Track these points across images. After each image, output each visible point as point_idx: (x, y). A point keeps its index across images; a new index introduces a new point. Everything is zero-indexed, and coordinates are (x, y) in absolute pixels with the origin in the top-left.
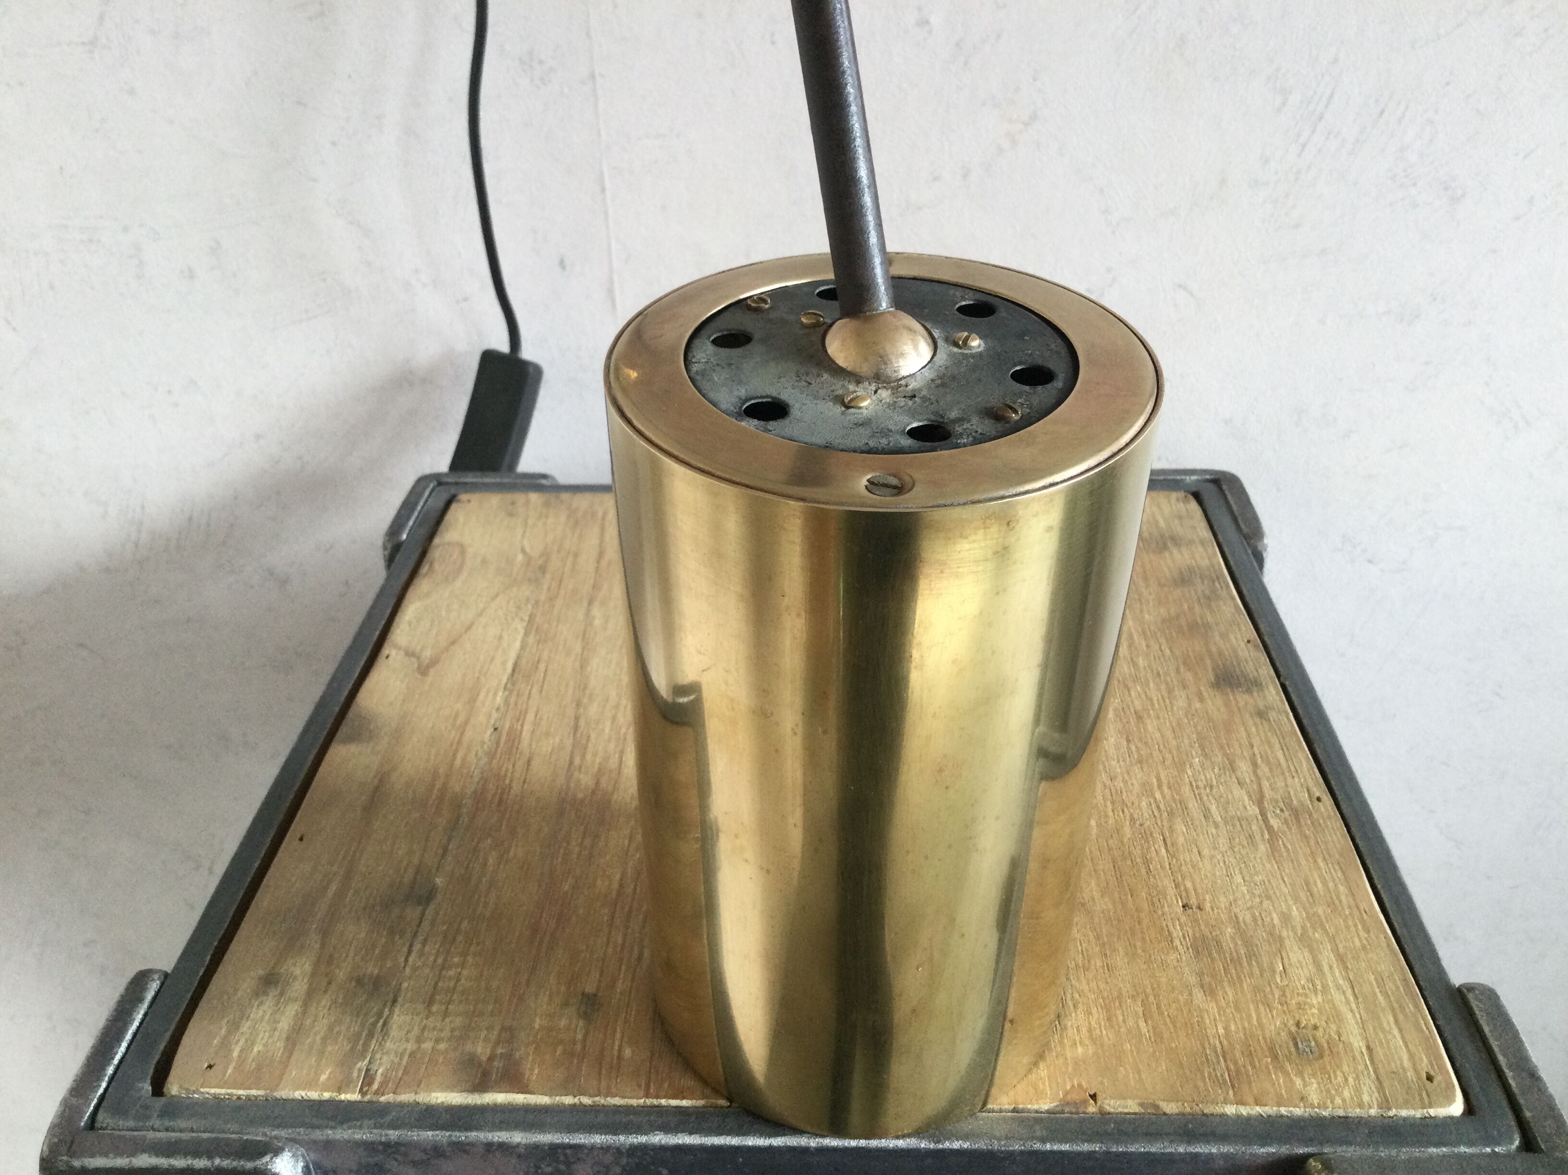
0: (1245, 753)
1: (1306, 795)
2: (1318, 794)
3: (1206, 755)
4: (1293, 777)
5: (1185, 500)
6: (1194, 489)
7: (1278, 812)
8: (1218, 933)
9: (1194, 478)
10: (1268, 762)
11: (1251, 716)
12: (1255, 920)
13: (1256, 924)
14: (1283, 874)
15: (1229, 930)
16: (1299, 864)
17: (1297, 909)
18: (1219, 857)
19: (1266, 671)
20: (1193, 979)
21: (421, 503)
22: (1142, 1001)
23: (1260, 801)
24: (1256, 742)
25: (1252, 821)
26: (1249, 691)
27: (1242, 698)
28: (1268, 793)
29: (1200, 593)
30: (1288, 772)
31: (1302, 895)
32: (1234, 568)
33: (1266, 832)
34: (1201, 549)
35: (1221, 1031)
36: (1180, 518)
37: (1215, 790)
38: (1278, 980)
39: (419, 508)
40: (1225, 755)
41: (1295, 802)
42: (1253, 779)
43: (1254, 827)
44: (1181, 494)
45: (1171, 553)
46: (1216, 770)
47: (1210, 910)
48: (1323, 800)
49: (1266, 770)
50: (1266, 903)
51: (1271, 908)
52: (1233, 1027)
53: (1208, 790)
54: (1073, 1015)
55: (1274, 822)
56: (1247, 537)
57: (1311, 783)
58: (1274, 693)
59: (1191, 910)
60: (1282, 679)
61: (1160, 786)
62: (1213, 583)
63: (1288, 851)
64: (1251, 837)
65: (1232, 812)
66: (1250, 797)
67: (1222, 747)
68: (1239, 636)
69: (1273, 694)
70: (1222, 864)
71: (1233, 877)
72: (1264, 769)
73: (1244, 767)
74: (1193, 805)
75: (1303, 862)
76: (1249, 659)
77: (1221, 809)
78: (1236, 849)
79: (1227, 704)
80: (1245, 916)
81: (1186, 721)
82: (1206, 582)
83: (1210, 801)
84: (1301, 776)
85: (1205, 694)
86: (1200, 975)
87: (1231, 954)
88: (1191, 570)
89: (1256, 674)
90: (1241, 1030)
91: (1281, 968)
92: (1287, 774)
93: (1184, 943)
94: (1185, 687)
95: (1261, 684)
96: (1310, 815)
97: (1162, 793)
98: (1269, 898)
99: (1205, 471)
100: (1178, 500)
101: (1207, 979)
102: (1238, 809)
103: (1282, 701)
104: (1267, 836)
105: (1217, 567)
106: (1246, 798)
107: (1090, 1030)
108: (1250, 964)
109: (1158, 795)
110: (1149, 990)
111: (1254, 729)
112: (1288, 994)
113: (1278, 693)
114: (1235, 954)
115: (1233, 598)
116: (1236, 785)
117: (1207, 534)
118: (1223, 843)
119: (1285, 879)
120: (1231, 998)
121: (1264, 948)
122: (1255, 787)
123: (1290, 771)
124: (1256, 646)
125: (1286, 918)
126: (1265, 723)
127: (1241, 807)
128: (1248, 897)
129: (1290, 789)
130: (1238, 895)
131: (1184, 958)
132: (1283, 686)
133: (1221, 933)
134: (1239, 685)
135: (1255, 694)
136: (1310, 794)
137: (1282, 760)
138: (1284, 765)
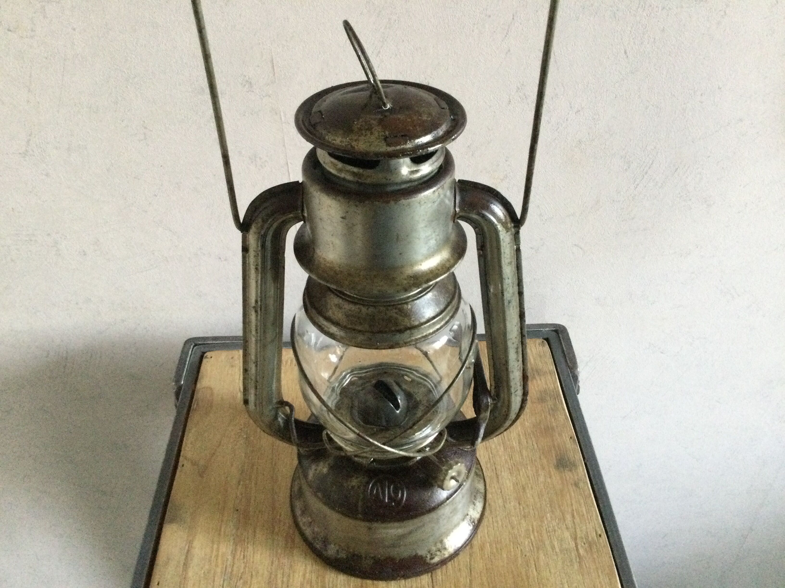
2: (599, 533)
3: (552, 512)
5: (543, 345)
7: (583, 544)
9: (547, 329)
14: (584, 581)
19: (578, 457)
21: (188, 359)
23: (575, 539)
24: (574, 502)
26: (571, 470)
27: (568, 475)
28: (579, 534)
29: (549, 406)
32: (565, 389)
34: (549, 377)
36: (540, 357)
39: (187, 363)
40: (561, 511)
41: (590, 538)
42: (573, 525)
45: (537, 381)
46: (557, 521)
48: (602, 536)
49: (578, 519)
53: (553, 533)
55: (581, 551)
56: (570, 368)
57: (597, 526)
58: (581, 470)
61: (533, 531)
62: (556, 400)
63: (586, 567)
66: (571, 536)
67: (559, 507)
68: (567, 435)
70: (559, 577)
72: (577, 520)
74: (547, 542)
76: (571, 449)
79: (561, 478)
81: (544, 489)
84: (593, 522)
85: (552, 473)
88: (545, 391)
89: (574, 458)
92: (587, 521)
94: (543, 469)
95: (576, 464)
96: (596, 546)
97: (534, 535)
99: (552, 324)
100: (539, 344)
103: (585, 475)
104: (578, 560)
105: (557, 389)
106: (569, 537)
109: (532, 537)
113: (583, 470)
115: (564, 410)
124: (574, 440)
126: (578, 489)
132: (586, 464)
136: (596, 533)
137: (585, 512)
138: (586, 517)
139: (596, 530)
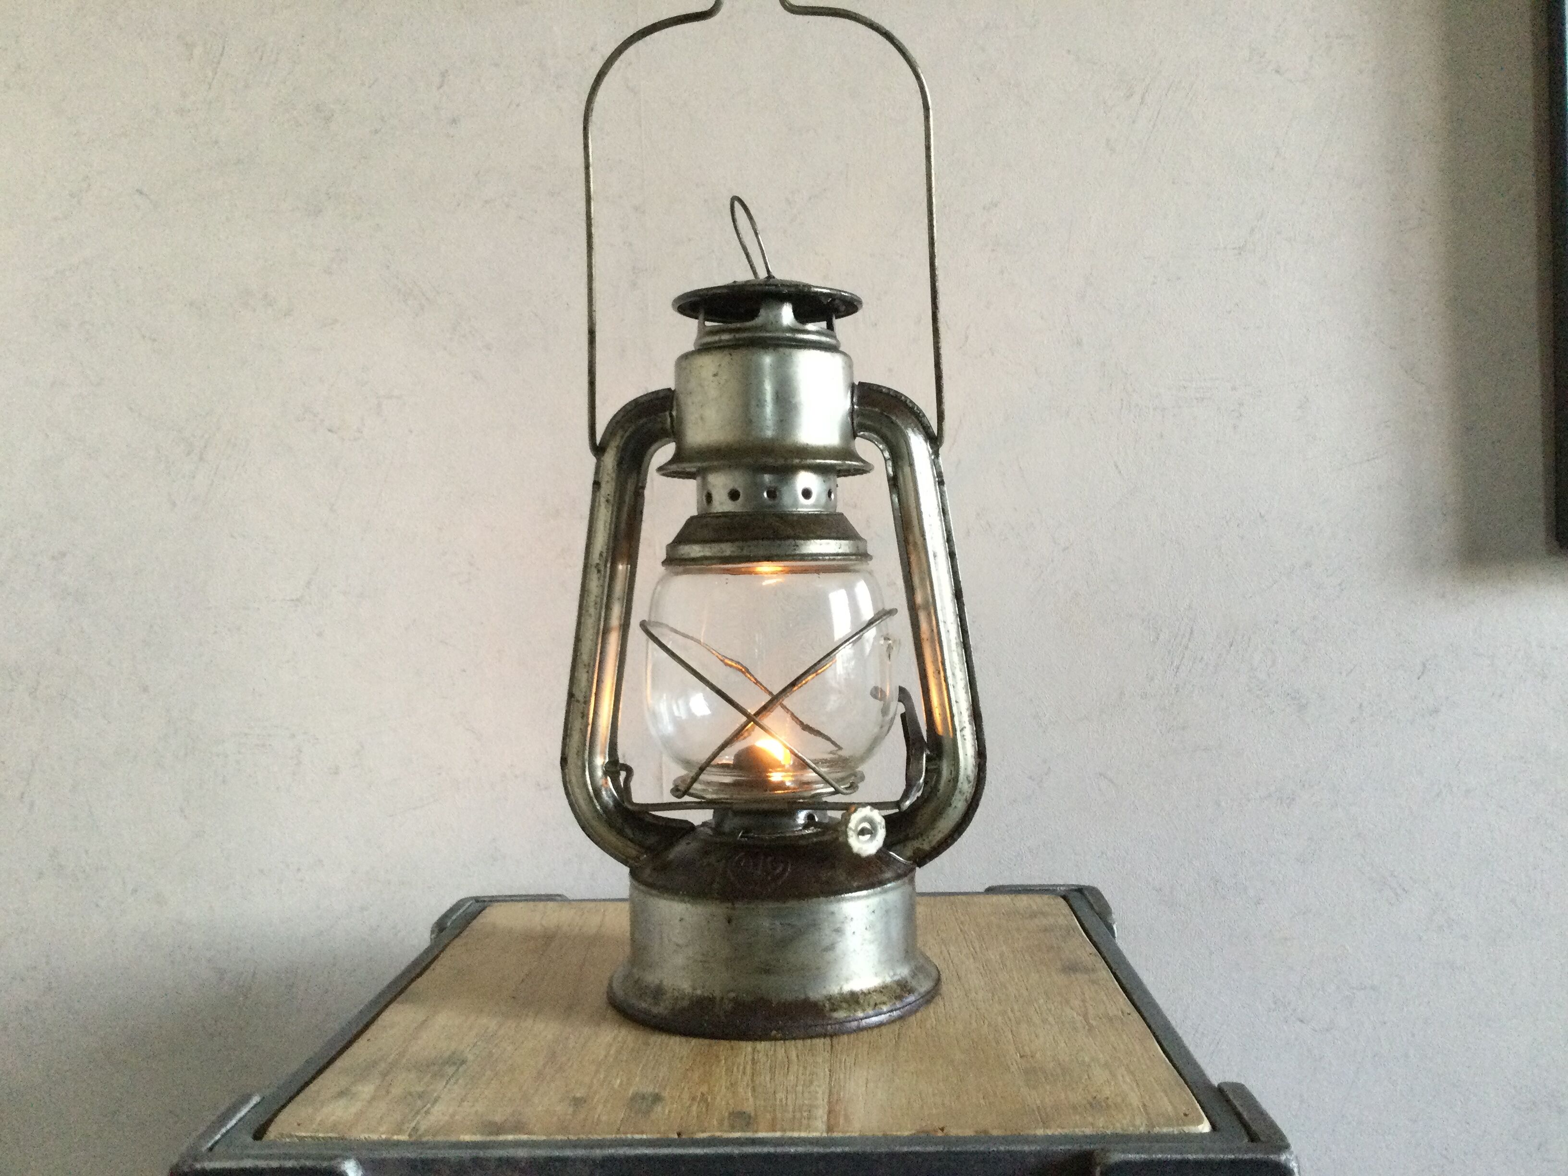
0: (1078, 997)
1: (1120, 1013)
2: (1128, 1012)
3: (1049, 998)
4: (1112, 1006)
5: (1054, 899)
6: (1061, 893)
7: (1098, 1019)
8: (1043, 1065)
9: (1063, 888)
10: (1095, 1001)
11: (1086, 983)
13: (1072, 1061)
14: (1096, 1042)
15: (1052, 1064)
16: (1109, 1039)
17: (1104, 1055)
18: (1051, 1037)
19: (1101, 965)
20: (1022, 1083)
22: (984, 1092)
23: (1085, 1015)
24: (1087, 992)
25: (1077, 1023)
26: (1086, 973)
27: (1080, 976)
28: (1092, 1012)
29: (1058, 935)
31: (1108, 1050)
33: (1087, 1027)
34: (1062, 917)
35: (1038, 1102)
36: (1048, 905)
37: (1052, 1012)
38: (1084, 1082)
39: (461, 911)
40: (1063, 998)
41: (1111, 1015)
42: (1082, 1006)
43: (1079, 1025)
44: (1052, 895)
45: (1040, 919)
46: (1055, 1004)
47: (1040, 1058)
48: (1131, 1015)
49: (1092, 1003)
50: (1080, 1053)
51: (1084, 1054)
52: (1047, 1100)
53: (1048, 1012)
55: (1094, 1023)
56: (1098, 913)
57: (1124, 1008)
59: (1026, 1058)
60: (1112, 968)
61: (1013, 1011)
64: (1075, 1029)
65: (1063, 1018)
66: (1078, 1014)
67: (1061, 995)
68: (1083, 952)
69: (1105, 974)
70: (1052, 1040)
71: (1059, 1044)
73: (1076, 1003)
74: (1035, 1018)
75: (1112, 1037)
76: (1089, 962)
77: (1056, 1018)
78: (1064, 1034)
79: (1069, 978)
80: (1064, 1059)
81: (1037, 985)
82: (1061, 930)
83: (1048, 1016)
84: (1117, 1004)
85: (1054, 975)
86: (1027, 1082)
87: (1052, 1073)
88: (1053, 927)
90: (1053, 1101)
91: (1087, 1077)
92: (1107, 1006)
93: (1018, 1070)
94: (1039, 972)
95: (1096, 970)
96: (1121, 1019)
97: (1014, 1014)
98: (1083, 1051)
99: (1073, 885)
101: (1032, 1083)
102: (1068, 1018)
103: (1110, 976)
105: (1073, 926)
106: (1075, 1014)
108: (1064, 1077)
109: (1010, 1015)
110: (988, 1087)
111: (1087, 987)
112: (1089, 1086)
113: (1108, 973)
116: (1069, 1010)
117: (1067, 911)
118: (1055, 1031)
120: (1048, 1089)
121: (1076, 1070)
122: (1083, 1010)
123: (1110, 1002)
124: (1096, 957)
125: (1094, 1059)
126: (1095, 985)
127: (1071, 1018)
128: (1068, 1051)
129: (1108, 1009)
130: (1061, 1051)
131: (1017, 1076)
132: (1113, 972)
133: (1046, 1065)
134: (1080, 970)
135: (1091, 975)
138: (1106, 1000)
139: (1121, 1010)
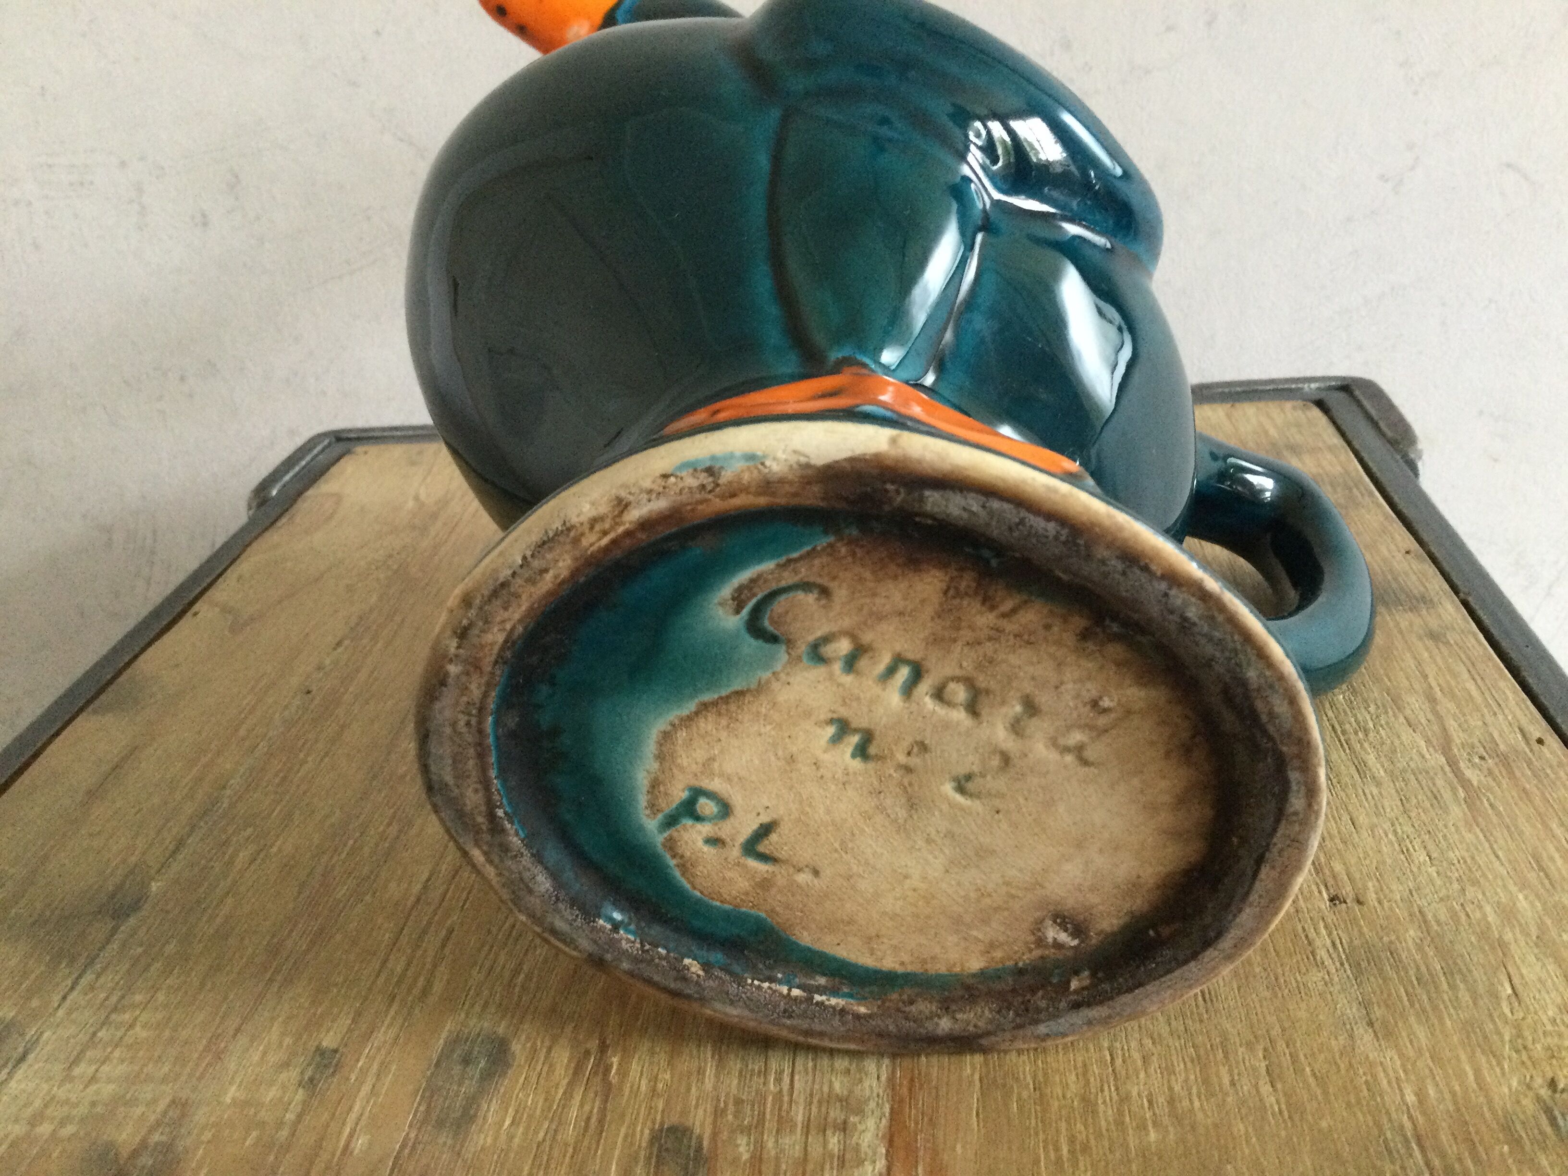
0: (1417, 686)
1: (1519, 736)
4: (1495, 714)
5: (1304, 409)
6: (1318, 397)
7: (1477, 760)
8: (1393, 938)
9: (1313, 386)
10: (1453, 697)
11: (1420, 638)
12: (1454, 915)
13: (1457, 922)
14: (1495, 846)
15: (1412, 932)
16: (1521, 833)
17: (1526, 898)
18: (1387, 826)
19: (1437, 584)
20: (1353, 1011)
21: (308, 458)
22: (1265, 1050)
25: (1436, 774)
27: (1403, 619)
28: (1458, 737)
30: (1486, 706)
31: (1532, 876)
32: (1378, 474)
33: (1460, 790)
34: (1329, 456)
35: (1411, 1098)
36: (1298, 425)
37: (1371, 735)
38: (1507, 1011)
40: (1385, 688)
41: (1502, 747)
42: (1430, 716)
43: (1440, 782)
44: (1300, 403)
47: (1376, 904)
48: (1547, 741)
49: (1451, 706)
50: (1471, 891)
51: (1480, 897)
52: (1431, 1092)
53: (1360, 736)
54: (1142, 1075)
55: (1471, 774)
56: (1393, 443)
57: (1524, 720)
58: (1452, 610)
59: (1344, 905)
60: (1461, 595)
62: (1350, 490)
63: (1498, 814)
64: (1436, 798)
65: (1401, 764)
66: (1428, 741)
67: (1377, 679)
70: (1390, 836)
71: (1410, 855)
72: (1447, 706)
73: (1415, 703)
75: (1527, 830)
76: (1410, 572)
77: (1383, 759)
78: (1413, 815)
79: (1382, 627)
80: (1437, 911)
82: (1339, 490)
83: (1365, 750)
84: (1507, 711)
86: (1365, 1005)
87: (1418, 969)
89: (1422, 589)
90: (1447, 1096)
91: (1509, 991)
92: (1485, 711)
93: (1334, 956)
95: (1431, 600)
96: (1529, 763)
98: (1475, 883)
99: (1330, 378)
100: (1293, 409)
101: (1378, 1012)
102: (1411, 759)
103: (1465, 619)
104: (1462, 794)
105: (1354, 474)
106: (1423, 744)
107: (1171, 1101)
108: (1453, 987)
110: (1276, 1031)
111: (1426, 655)
112: (1527, 1033)
113: (1458, 612)
114: (1423, 968)
115: (1379, 506)
116: (1406, 727)
117: (1336, 440)
118: (1391, 805)
119: (1500, 854)
120: (1424, 1041)
121: (1475, 959)
122: (1435, 728)
123: (1488, 705)
124: (1417, 557)
125: (1508, 914)
127: (1415, 757)
128: (1439, 882)
129: (1491, 729)
130: (1422, 879)
131: (1336, 979)
132: (1466, 604)
133: (1398, 938)
134: (1398, 602)
135: (1424, 612)
136: (1524, 735)
137: (1475, 693)
138: (1479, 699)
139: (1521, 730)
